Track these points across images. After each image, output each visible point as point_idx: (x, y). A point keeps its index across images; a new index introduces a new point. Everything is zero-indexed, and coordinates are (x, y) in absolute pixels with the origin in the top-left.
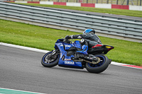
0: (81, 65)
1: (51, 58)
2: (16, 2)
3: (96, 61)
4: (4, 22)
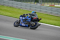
1: (17, 23)
2: (44, 5)
3: (33, 24)
4: (39, 13)
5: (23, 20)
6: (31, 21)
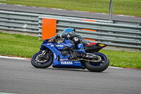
5: (60, 50)
6: (87, 51)
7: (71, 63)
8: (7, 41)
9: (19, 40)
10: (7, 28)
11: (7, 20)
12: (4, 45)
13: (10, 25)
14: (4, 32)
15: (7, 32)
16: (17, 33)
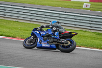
0: (55, 47)
7: (49, 46)
8: (89, 37)
9: (98, 36)
10: (90, 28)
11: (90, 22)
12: (87, 40)
13: (92, 25)
14: (88, 30)
15: (90, 31)
16: (97, 32)
